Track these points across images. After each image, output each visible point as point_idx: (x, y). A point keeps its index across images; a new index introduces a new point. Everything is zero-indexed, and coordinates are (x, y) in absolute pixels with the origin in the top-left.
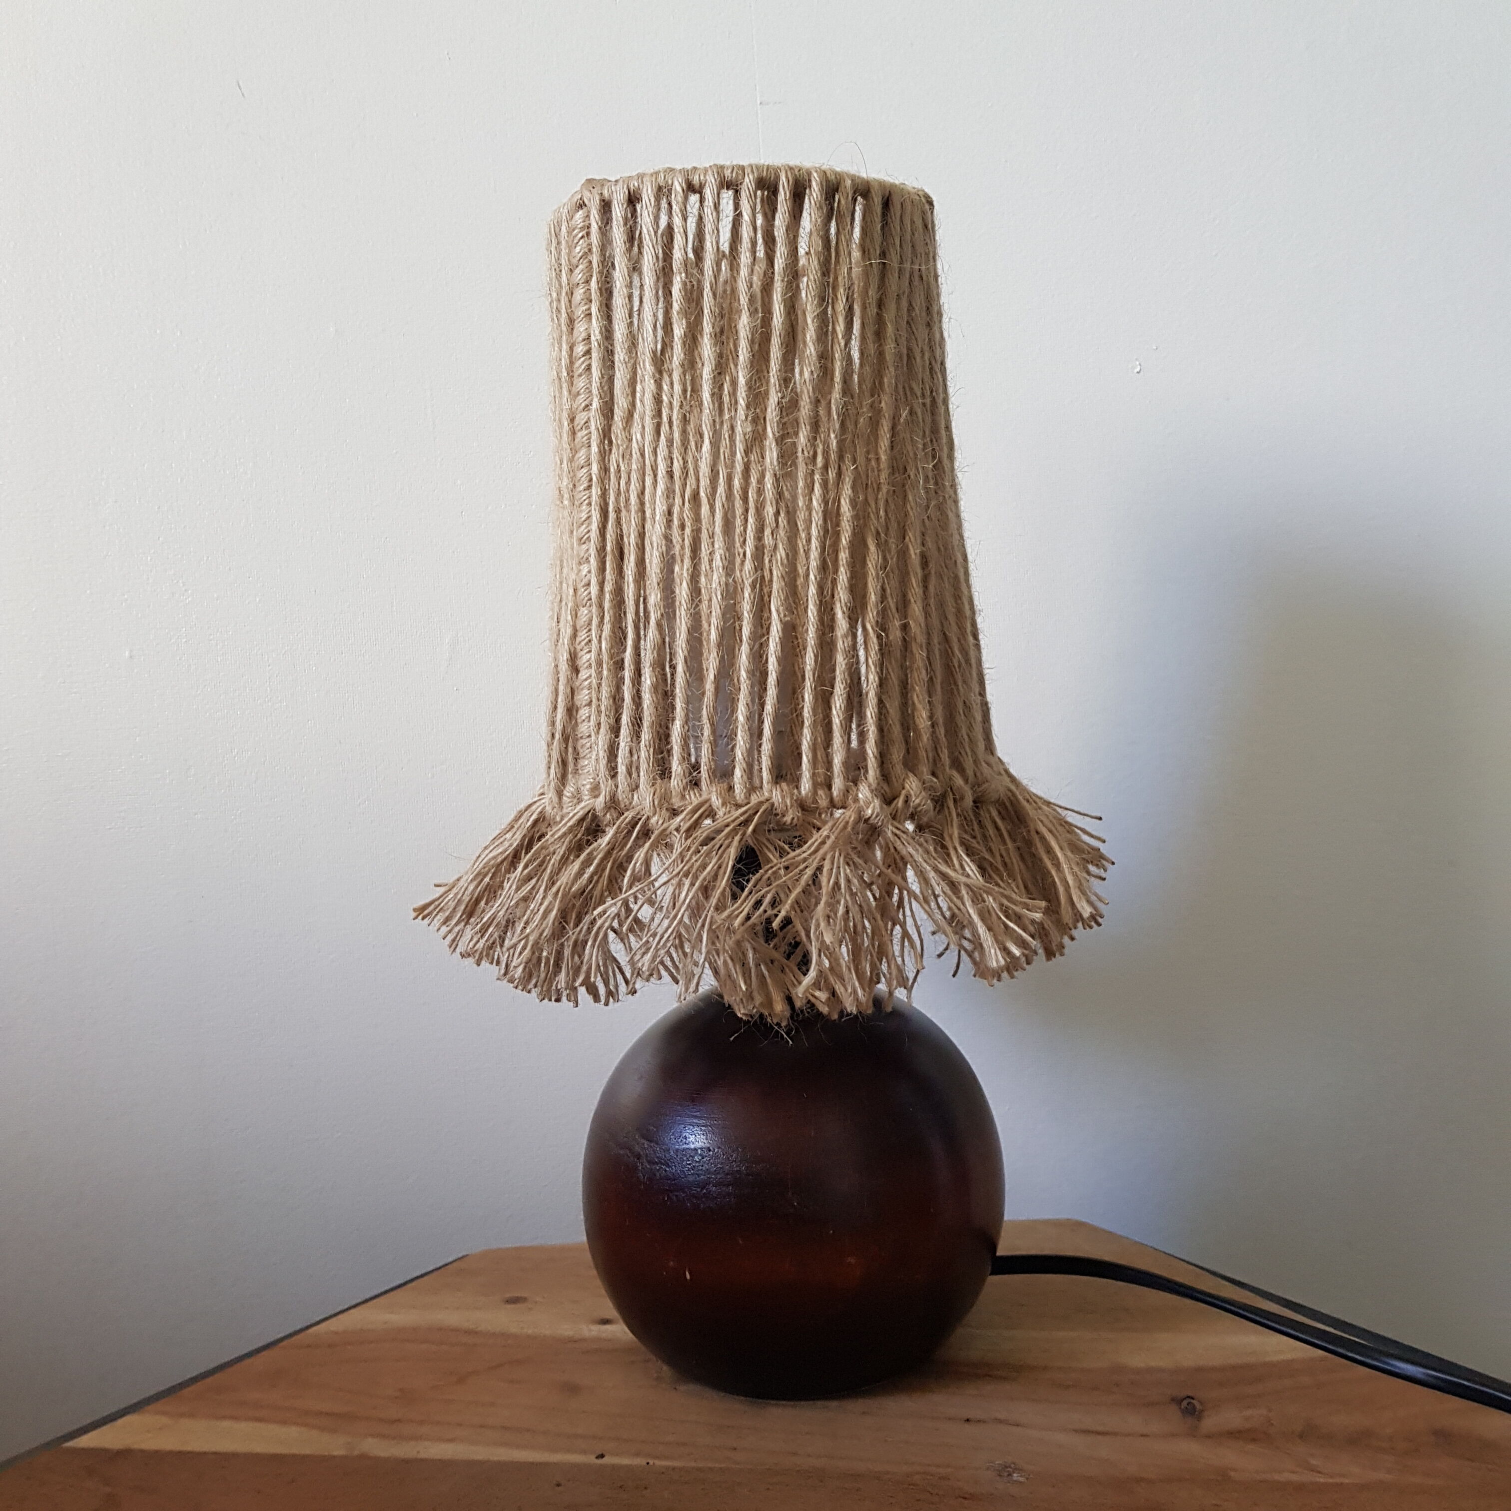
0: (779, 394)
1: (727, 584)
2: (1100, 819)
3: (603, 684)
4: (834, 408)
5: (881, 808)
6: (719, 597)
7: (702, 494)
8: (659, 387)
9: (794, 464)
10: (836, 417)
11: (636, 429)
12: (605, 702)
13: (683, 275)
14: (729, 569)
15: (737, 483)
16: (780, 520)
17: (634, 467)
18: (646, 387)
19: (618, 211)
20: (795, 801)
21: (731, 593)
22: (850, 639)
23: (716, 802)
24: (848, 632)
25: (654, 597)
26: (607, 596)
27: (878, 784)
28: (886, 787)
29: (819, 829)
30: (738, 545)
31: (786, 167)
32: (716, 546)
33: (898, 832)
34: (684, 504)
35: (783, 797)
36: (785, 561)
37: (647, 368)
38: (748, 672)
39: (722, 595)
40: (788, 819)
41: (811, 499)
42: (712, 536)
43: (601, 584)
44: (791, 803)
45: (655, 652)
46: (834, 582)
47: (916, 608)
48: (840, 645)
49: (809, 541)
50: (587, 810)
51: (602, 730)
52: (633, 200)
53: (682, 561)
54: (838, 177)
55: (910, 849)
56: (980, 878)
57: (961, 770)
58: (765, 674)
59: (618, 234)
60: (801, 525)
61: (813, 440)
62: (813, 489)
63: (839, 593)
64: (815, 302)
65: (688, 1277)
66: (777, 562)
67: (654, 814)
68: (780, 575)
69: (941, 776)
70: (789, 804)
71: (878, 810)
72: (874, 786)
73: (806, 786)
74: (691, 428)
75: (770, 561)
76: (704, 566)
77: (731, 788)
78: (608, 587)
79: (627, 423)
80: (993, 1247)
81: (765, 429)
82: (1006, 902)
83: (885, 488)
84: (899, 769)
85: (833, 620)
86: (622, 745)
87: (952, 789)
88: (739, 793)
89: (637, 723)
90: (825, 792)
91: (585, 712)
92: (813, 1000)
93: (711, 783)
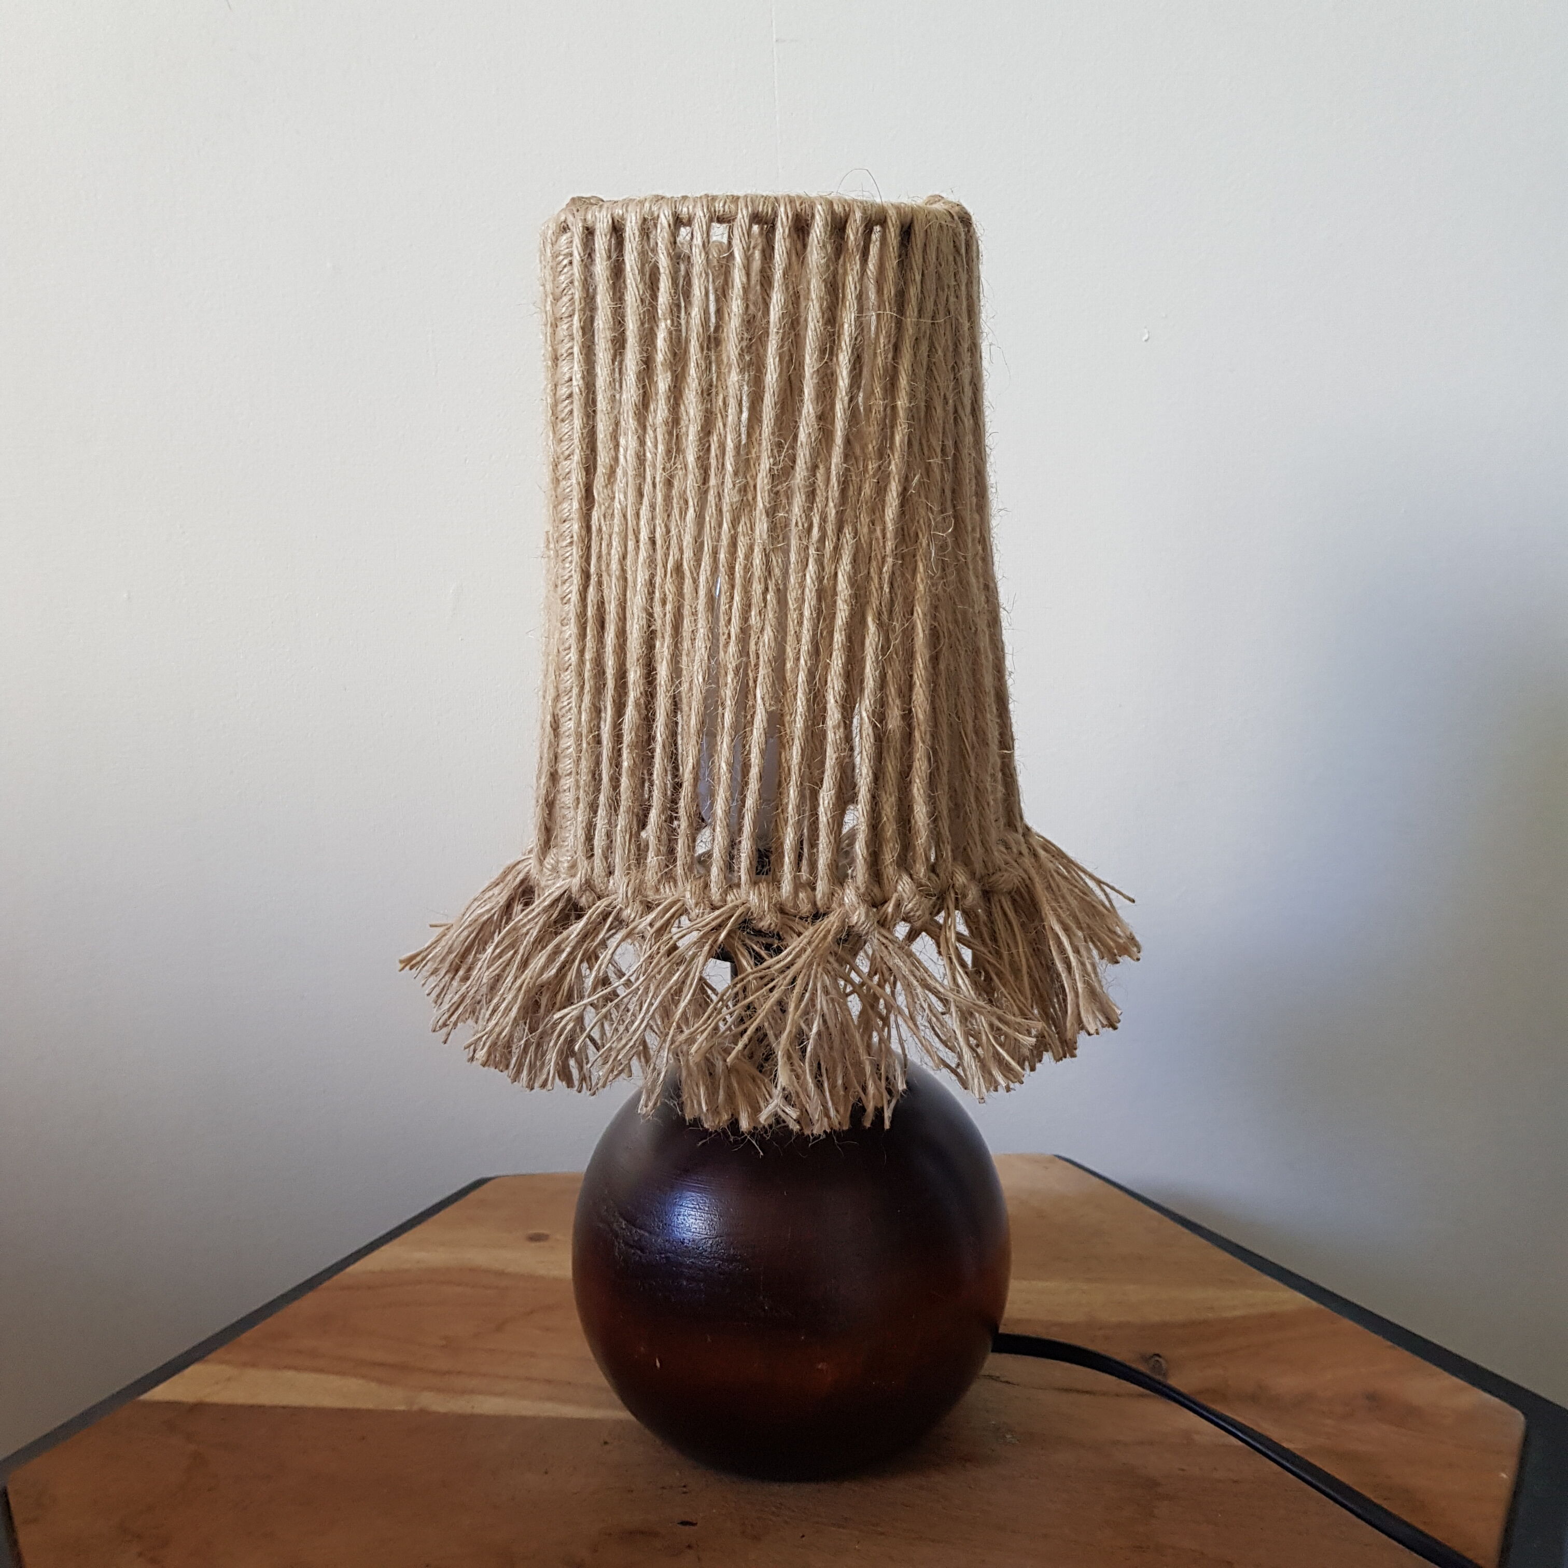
0: (771, 460)
1: (709, 668)
2: (1133, 901)
3: (583, 759)
4: (834, 473)
5: (866, 914)
6: (701, 680)
7: (685, 566)
8: (642, 443)
9: (786, 538)
10: (836, 485)
11: (619, 485)
12: (585, 777)
13: (669, 322)
14: (713, 652)
15: (722, 556)
16: (769, 597)
17: (616, 529)
18: (628, 442)
19: (601, 243)
20: (775, 904)
21: (713, 676)
22: (842, 730)
23: (690, 901)
24: (839, 723)
25: (634, 675)
26: (588, 666)
27: (867, 888)
28: (876, 890)
29: (799, 934)
30: (722, 622)
31: (787, 199)
32: (699, 625)
33: (885, 941)
34: (665, 575)
35: (760, 900)
36: (773, 644)
37: (629, 423)
38: (728, 764)
39: (704, 679)
40: (765, 924)
41: (805, 575)
42: (695, 614)
43: (582, 652)
44: (769, 905)
45: (633, 734)
46: (827, 667)
47: (920, 696)
48: (830, 736)
49: (800, 623)
50: (563, 889)
51: (581, 805)
52: (617, 229)
53: (663, 637)
54: (847, 209)
55: (897, 960)
56: (972, 993)
57: (967, 863)
58: (746, 768)
59: (601, 268)
60: (792, 605)
61: (808, 511)
62: (807, 565)
63: (832, 680)
64: (815, 356)
65: (658, 1364)
66: (764, 646)
67: (627, 907)
68: (766, 659)
69: (941, 875)
70: (766, 908)
71: (863, 918)
72: (862, 890)
73: (786, 887)
74: (675, 492)
75: (756, 644)
76: (686, 644)
77: (706, 886)
78: (588, 656)
79: (609, 479)
81: (754, 498)
82: (997, 1023)
83: (890, 560)
84: (890, 871)
85: (825, 709)
86: (599, 826)
87: (954, 885)
88: (715, 893)
89: (614, 805)
90: (808, 898)
91: (566, 783)
92: (783, 1116)
93: (687, 878)
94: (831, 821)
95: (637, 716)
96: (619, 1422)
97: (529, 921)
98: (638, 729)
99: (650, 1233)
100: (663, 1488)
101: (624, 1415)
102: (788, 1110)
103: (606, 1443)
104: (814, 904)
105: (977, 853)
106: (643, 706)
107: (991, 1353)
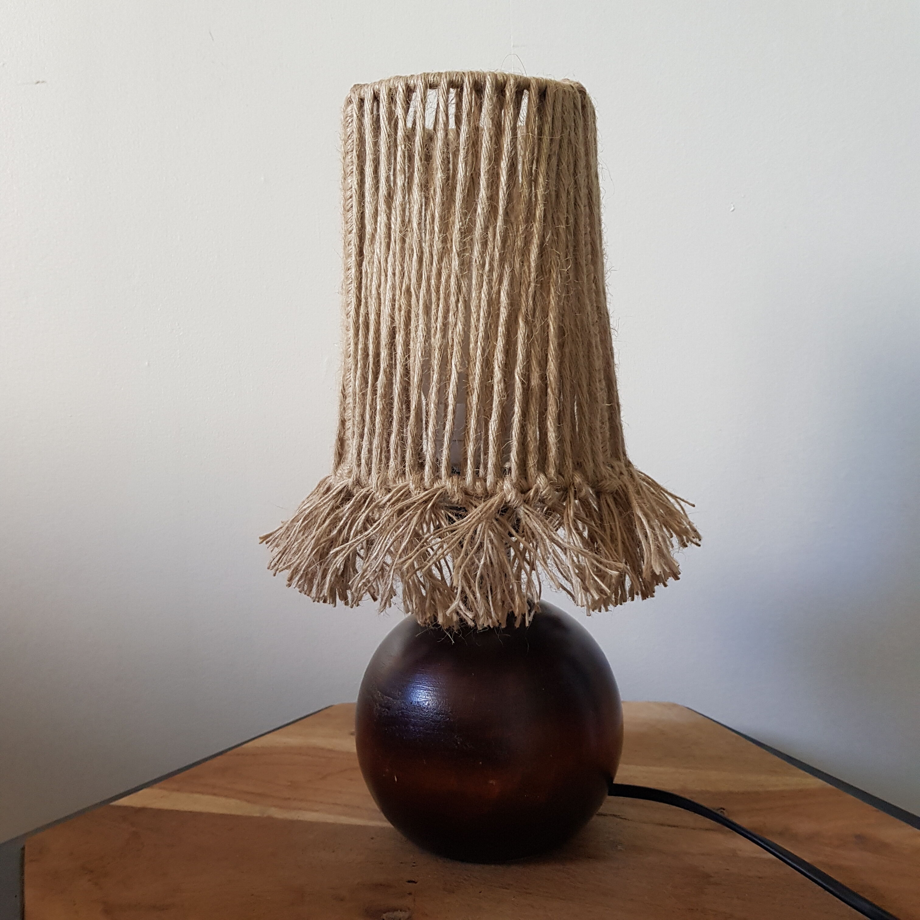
0: (461, 223)
1: (425, 348)
2: (694, 506)
3: (357, 408)
4: (498, 232)
5: (516, 496)
6: (420, 355)
7: (412, 290)
8: (389, 219)
9: (470, 270)
10: (499, 238)
11: (377, 245)
12: (358, 418)
13: (403, 146)
14: (427, 338)
15: (433, 282)
16: (459, 305)
17: (375, 270)
18: (382, 218)
19: (367, 106)
20: (462, 488)
21: (427, 353)
22: (502, 384)
23: (412, 487)
24: (501, 380)
25: (384, 353)
26: (360, 352)
27: (517, 480)
28: (523, 482)
29: (476, 507)
30: (433, 321)
31: (470, 74)
32: (420, 323)
33: (527, 512)
34: (401, 294)
35: (452, 485)
36: (462, 333)
37: (382, 207)
38: (435, 404)
39: (422, 354)
40: (455, 500)
41: (481, 292)
42: (417, 315)
43: (356, 344)
44: (457, 489)
45: (383, 389)
46: (494, 347)
47: (552, 366)
48: (496, 388)
49: (478, 320)
50: (343, 486)
51: (355, 436)
52: (376, 98)
53: (400, 331)
54: (505, 78)
55: (535, 524)
56: (582, 546)
57: (583, 472)
58: (446, 406)
59: (367, 120)
60: (473, 309)
61: (482, 254)
62: (482, 286)
63: (497, 355)
64: (486, 162)
65: (396, 779)
66: (456, 334)
67: (377, 492)
68: (457, 341)
69: (566, 475)
70: (456, 490)
71: (514, 497)
72: (514, 481)
73: (469, 478)
74: (407, 246)
75: (452, 333)
76: (413, 335)
77: (422, 479)
78: (360, 346)
79: (371, 242)
80: (612, 779)
81: (451, 247)
82: (595, 562)
83: (533, 284)
84: (532, 471)
85: (492, 372)
86: (364, 446)
87: (573, 484)
88: (427, 482)
89: (372, 432)
90: (481, 485)
91: (349, 424)
92: (465, 617)
93: (411, 474)
94: (495, 439)
95: (385, 379)
96: (383, 828)
97: (324, 504)
98: (385, 387)
99: (393, 698)
100: (401, 863)
101: (387, 824)
102: (468, 614)
103: (372, 838)
104: (486, 489)
105: (590, 466)
106: (388, 373)
107: (609, 795)
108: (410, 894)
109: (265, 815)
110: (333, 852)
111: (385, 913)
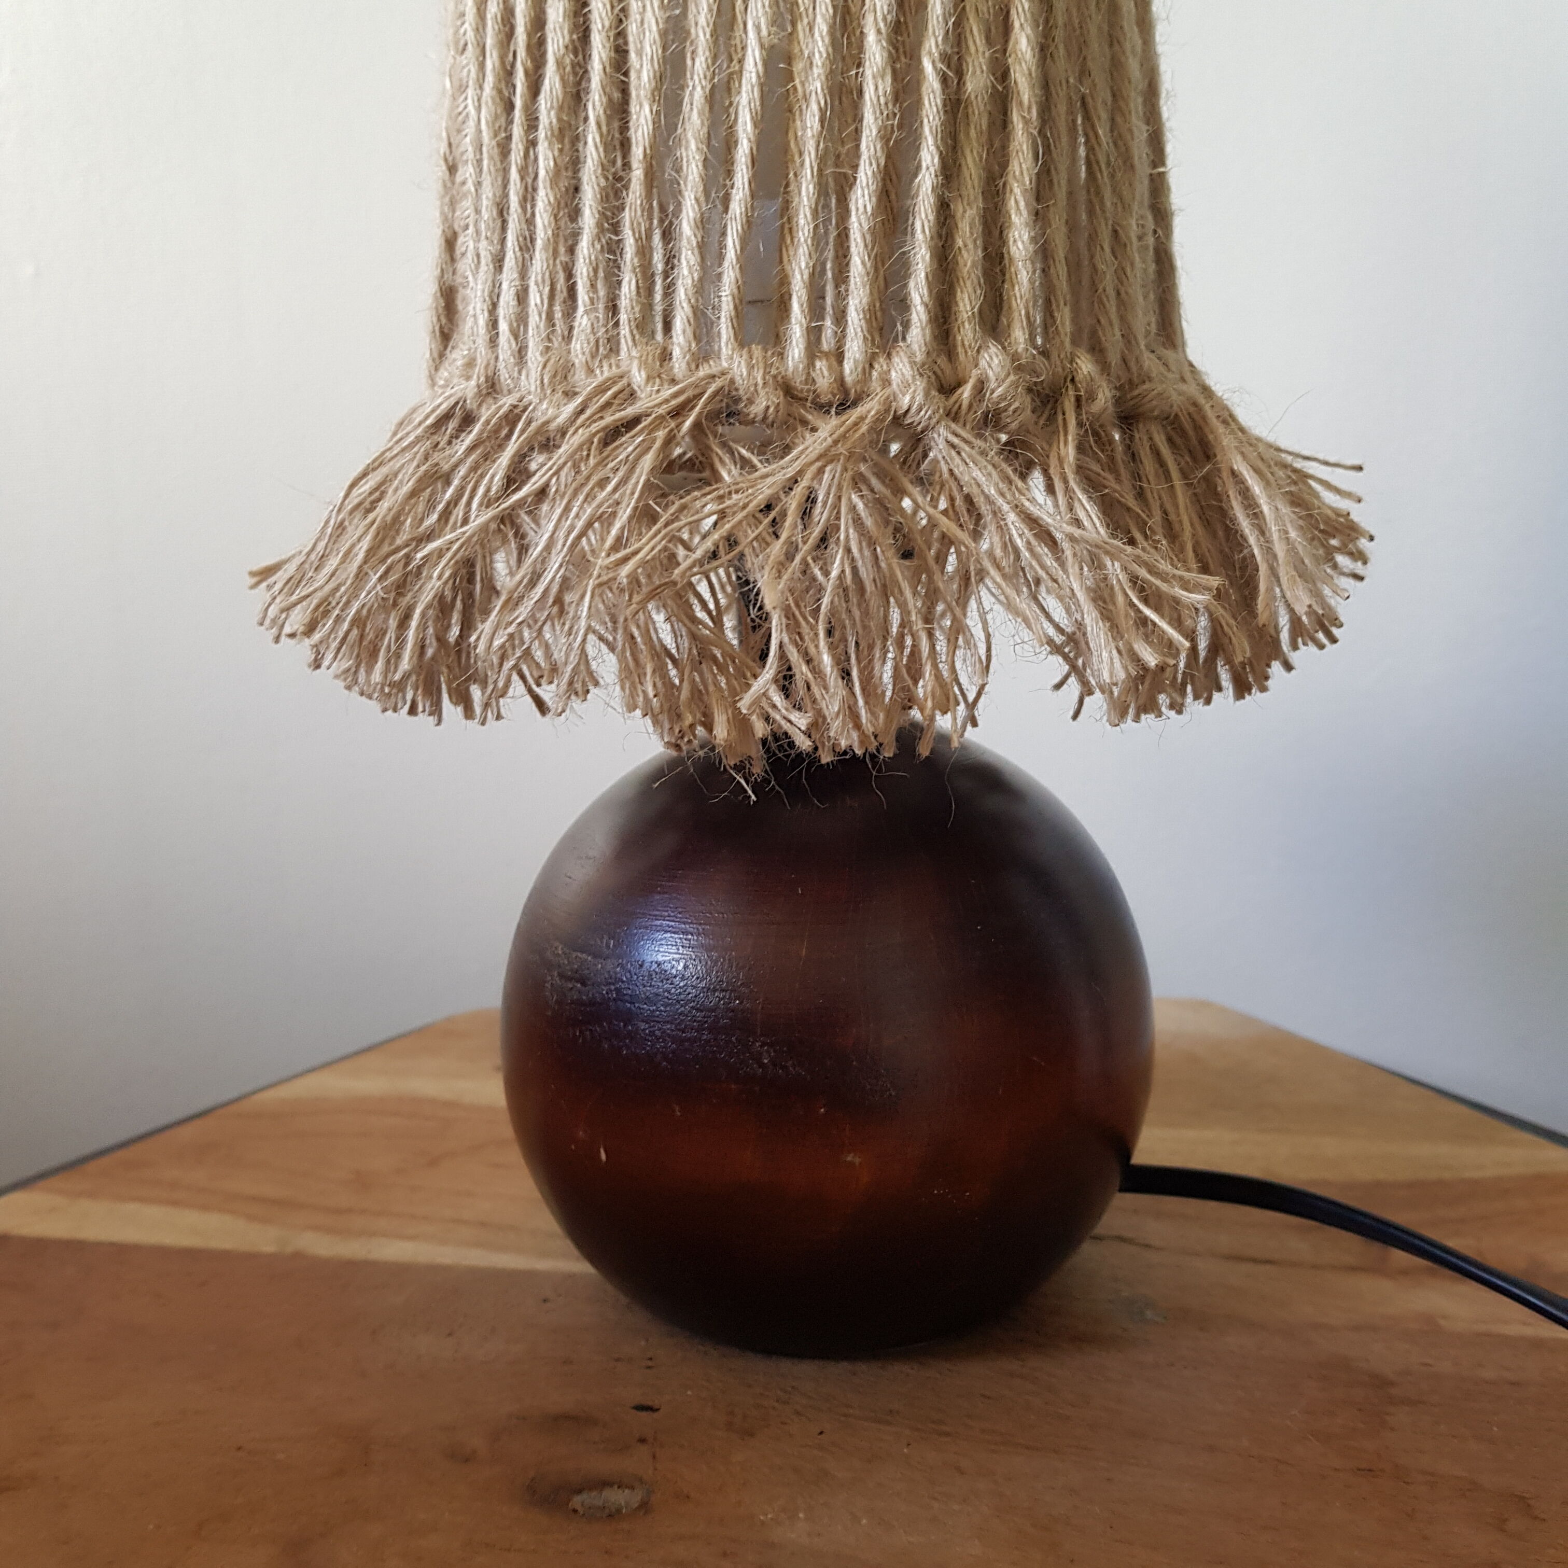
2: (1360, 468)
3: (485, 186)
5: (927, 394)
12: (488, 215)
20: (775, 377)
22: (889, 79)
23: (638, 377)
24: (883, 69)
27: (928, 357)
28: (942, 361)
29: (814, 430)
33: (956, 441)
35: (750, 368)
38: (700, 141)
40: (757, 409)
44: (764, 379)
45: (553, 115)
48: (870, 91)
50: (452, 401)
51: (483, 268)
55: (977, 473)
56: (1102, 531)
57: (1097, 350)
58: (730, 144)
65: (604, 1157)
67: (541, 401)
70: (760, 383)
71: (919, 398)
72: (919, 357)
73: (796, 350)
77: (665, 356)
80: (1129, 1152)
82: (1143, 572)
84: (967, 332)
85: (861, 48)
86: (505, 286)
87: (1073, 380)
88: (679, 361)
89: (527, 244)
90: (830, 368)
91: (466, 242)
92: (786, 726)
93: (635, 344)
94: (868, 237)
95: (558, 85)
96: (571, 1276)
97: (403, 450)
98: (561, 108)
99: (595, 956)
100: (618, 1360)
101: (582, 1267)
102: (795, 716)
103: (545, 1301)
104: (841, 381)
105: (1113, 339)
106: (568, 69)
107: (1123, 1190)
108: (642, 1441)
109: (289, 1249)
110: (450, 1335)
111: (579, 1491)
